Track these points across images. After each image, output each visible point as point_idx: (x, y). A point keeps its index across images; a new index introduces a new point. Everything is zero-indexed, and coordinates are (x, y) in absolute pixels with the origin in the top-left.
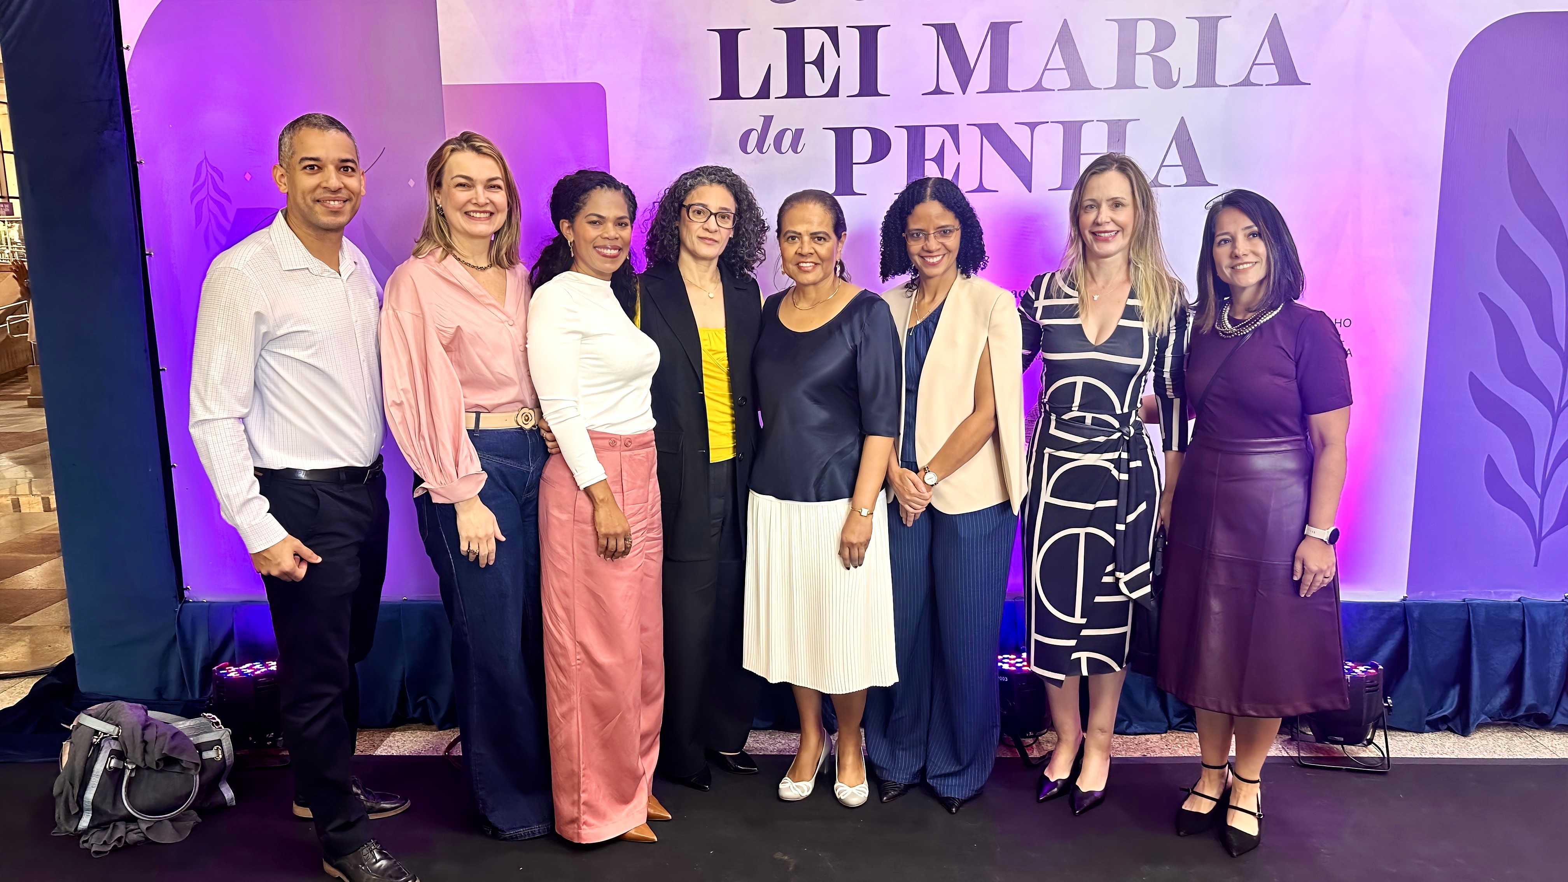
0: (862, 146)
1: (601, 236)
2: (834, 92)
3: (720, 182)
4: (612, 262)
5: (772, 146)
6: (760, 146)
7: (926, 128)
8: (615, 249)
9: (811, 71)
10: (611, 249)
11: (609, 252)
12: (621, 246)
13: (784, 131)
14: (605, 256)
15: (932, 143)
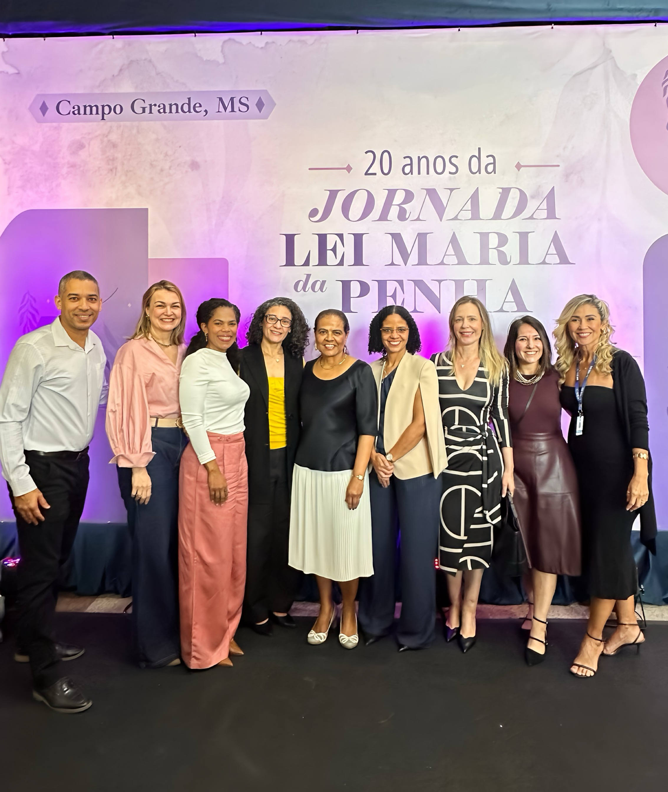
0: (355, 289)
1: (221, 330)
2: (341, 263)
3: (283, 305)
4: (227, 344)
5: (310, 289)
6: (304, 288)
7: (387, 281)
8: (228, 337)
9: (330, 254)
10: (226, 337)
11: (225, 338)
12: (231, 335)
13: (317, 281)
14: (223, 340)
15: (390, 288)
